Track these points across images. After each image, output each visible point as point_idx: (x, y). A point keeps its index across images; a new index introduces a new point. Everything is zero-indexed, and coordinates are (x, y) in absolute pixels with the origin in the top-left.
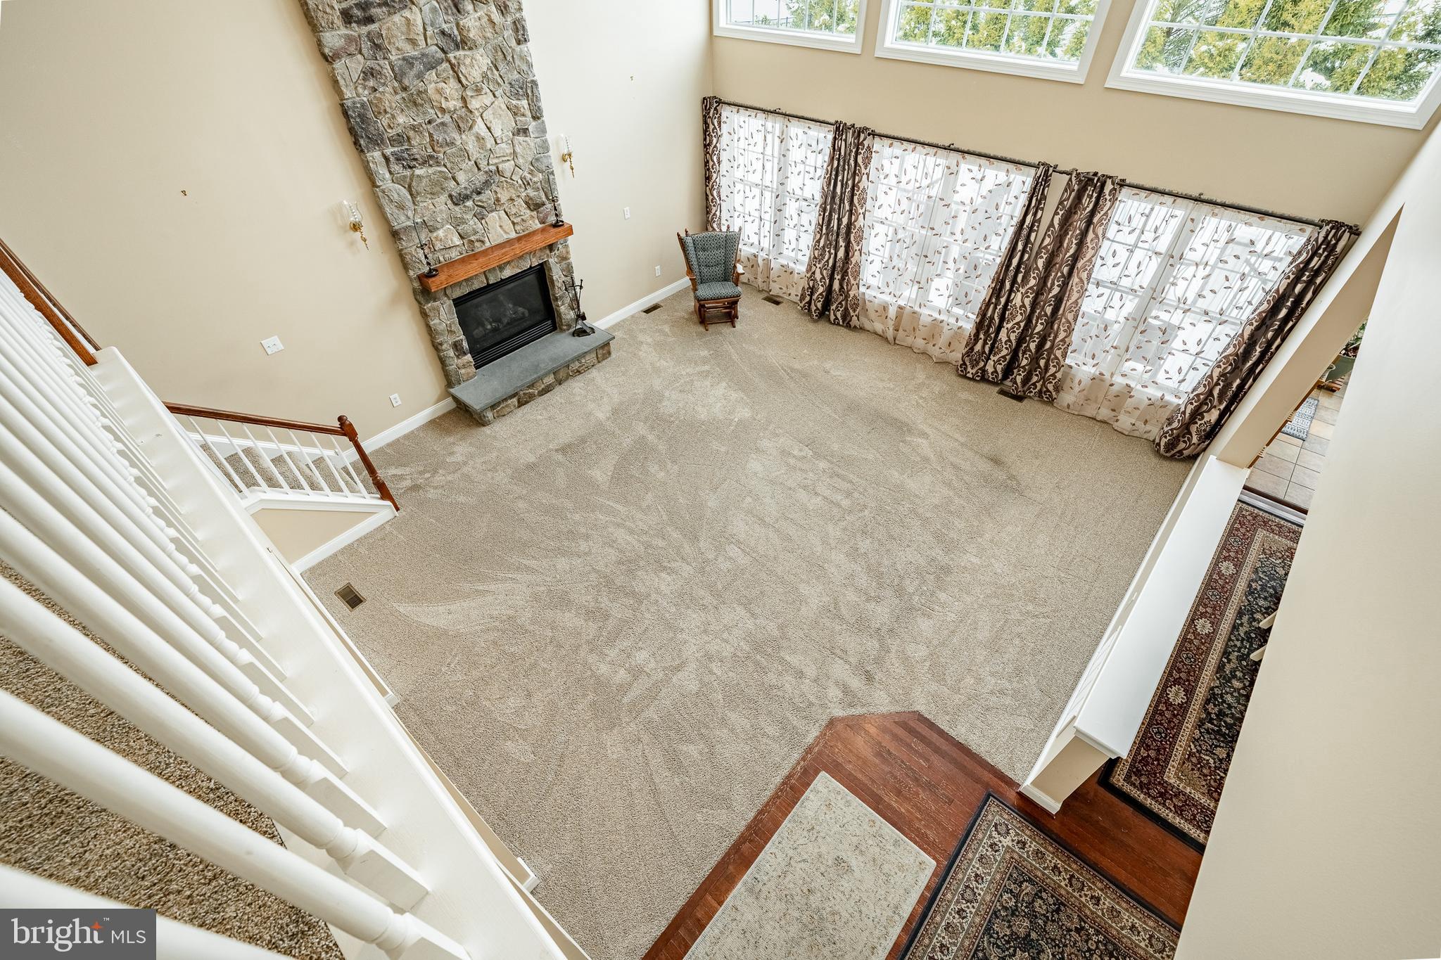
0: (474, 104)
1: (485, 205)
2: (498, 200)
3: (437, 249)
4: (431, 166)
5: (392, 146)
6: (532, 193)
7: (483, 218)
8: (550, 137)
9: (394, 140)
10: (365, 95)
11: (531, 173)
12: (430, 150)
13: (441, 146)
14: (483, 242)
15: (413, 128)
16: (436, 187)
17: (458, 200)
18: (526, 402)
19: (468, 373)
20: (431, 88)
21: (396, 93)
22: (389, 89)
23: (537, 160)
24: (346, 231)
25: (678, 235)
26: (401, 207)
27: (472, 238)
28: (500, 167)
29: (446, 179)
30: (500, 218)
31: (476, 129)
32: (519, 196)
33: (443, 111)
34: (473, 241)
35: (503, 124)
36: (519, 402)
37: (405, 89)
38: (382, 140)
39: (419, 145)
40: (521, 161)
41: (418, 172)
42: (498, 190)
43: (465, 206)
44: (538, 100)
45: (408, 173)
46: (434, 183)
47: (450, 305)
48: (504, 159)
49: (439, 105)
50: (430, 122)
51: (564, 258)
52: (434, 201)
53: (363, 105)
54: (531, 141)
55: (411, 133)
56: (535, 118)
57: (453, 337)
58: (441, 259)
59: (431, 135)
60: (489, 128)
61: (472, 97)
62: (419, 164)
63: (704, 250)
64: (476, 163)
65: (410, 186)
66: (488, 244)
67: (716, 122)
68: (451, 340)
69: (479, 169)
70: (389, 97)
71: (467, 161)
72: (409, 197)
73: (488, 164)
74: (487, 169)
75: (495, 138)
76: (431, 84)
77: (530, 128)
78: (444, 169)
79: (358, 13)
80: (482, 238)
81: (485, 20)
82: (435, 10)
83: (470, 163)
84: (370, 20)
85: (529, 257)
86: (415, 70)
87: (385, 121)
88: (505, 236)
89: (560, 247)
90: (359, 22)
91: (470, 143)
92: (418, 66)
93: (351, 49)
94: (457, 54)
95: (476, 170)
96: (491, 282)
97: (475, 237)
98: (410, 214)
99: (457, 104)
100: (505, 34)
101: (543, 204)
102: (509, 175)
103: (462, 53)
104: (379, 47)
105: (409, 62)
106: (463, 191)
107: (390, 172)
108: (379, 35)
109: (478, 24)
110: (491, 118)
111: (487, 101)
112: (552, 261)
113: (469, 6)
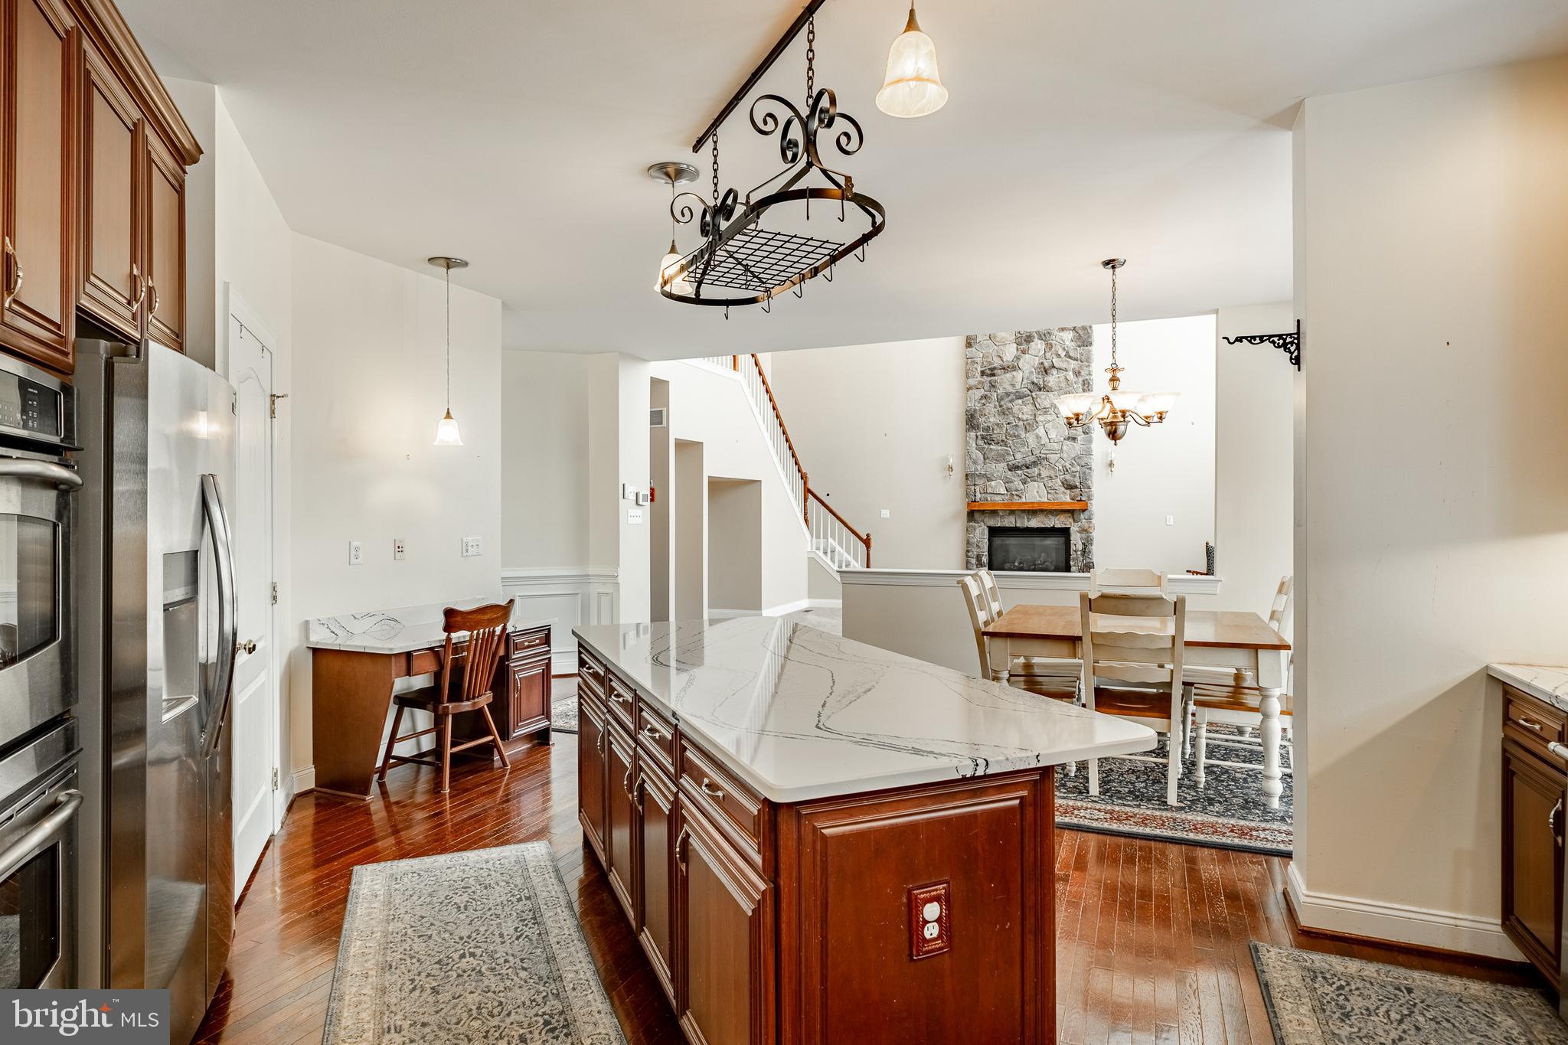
0: (1040, 418)
1: (1030, 475)
2: (1040, 475)
3: (988, 492)
4: (1001, 445)
5: (983, 431)
6: (1068, 477)
7: (1025, 483)
8: (1095, 446)
9: (984, 429)
10: (978, 406)
11: (1072, 464)
12: (1004, 438)
13: (1011, 436)
14: (1020, 497)
15: (998, 425)
16: (1000, 458)
17: (1013, 468)
20: (1015, 409)
21: (995, 407)
22: (992, 406)
23: (1080, 458)
24: (945, 470)
26: (975, 463)
27: (1014, 492)
28: (1048, 455)
29: (1009, 454)
30: (1039, 486)
31: (1037, 431)
32: (1057, 476)
33: (1019, 419)
34: (1013, 494)
35: (1058, 432)
37: (1001, 406)
38: (978, 428)
39: (998, 434)
40: (1065, 455)
41: (992, 447)
42: (1042, 469)
43: (1015, 473)
45: (986, 446)
46: (999, 455)
47: (984, 529)
48: (1053, 452)
49: (1017, 416)
50: (1009, 423)
51: (1086, 530)
52: (997, 465)
53: (975, 410)
54: (1077, 447)
55: (996, 427)
56: (1084, 432)
57: (978, 551)
58: (989, 499)
59: (1007, 430)
60: (1047, 433)
61: (1040, 414)
62: (995, 443)
64: (1031, 450)
65: (984, 454)
66: (1023, 500)
68: (975, 551)
69: (1033, 454)
70: (991, 408)
71: (1026, 447)
72: (982, 459)
73: (1040, 452)
74: (1038, 455)
75: (1049, 439)
76: (1018, 407)
77: (1079, 438)
78: (1009, 449)
79: (989, 372)
80: (1021, 495)
81: (1062, 379)
82: (1032, 372)
83: (1027, 449)
84: (993, 375)
85: (1053, 518)
86: (1010, 398)
87: (983, 419)
88: (1038, 499)
89: (1084, 521)
90: (987, 376)
91: (1031, 438)
92: (1012, 397)
93: (979, 387)
94: (1038, 393)
95: (1031, 454)
96: (1018, 525)
97: (1016, 493)
98: (979, 467)
99: (1029, 417)
100: (1075, 386)
101: (1076, 487)
102: (1053, 462)
103: (1042, 392)
104: (994, 386)
105: (1008, 394)
106: (1017, 464)
107: (976, 444)
108: (996, 381)
109: (1057, 380)
110: (1050, 427)
111: (1050, 418)
112: (1074, 529)
113: (1054, 371)
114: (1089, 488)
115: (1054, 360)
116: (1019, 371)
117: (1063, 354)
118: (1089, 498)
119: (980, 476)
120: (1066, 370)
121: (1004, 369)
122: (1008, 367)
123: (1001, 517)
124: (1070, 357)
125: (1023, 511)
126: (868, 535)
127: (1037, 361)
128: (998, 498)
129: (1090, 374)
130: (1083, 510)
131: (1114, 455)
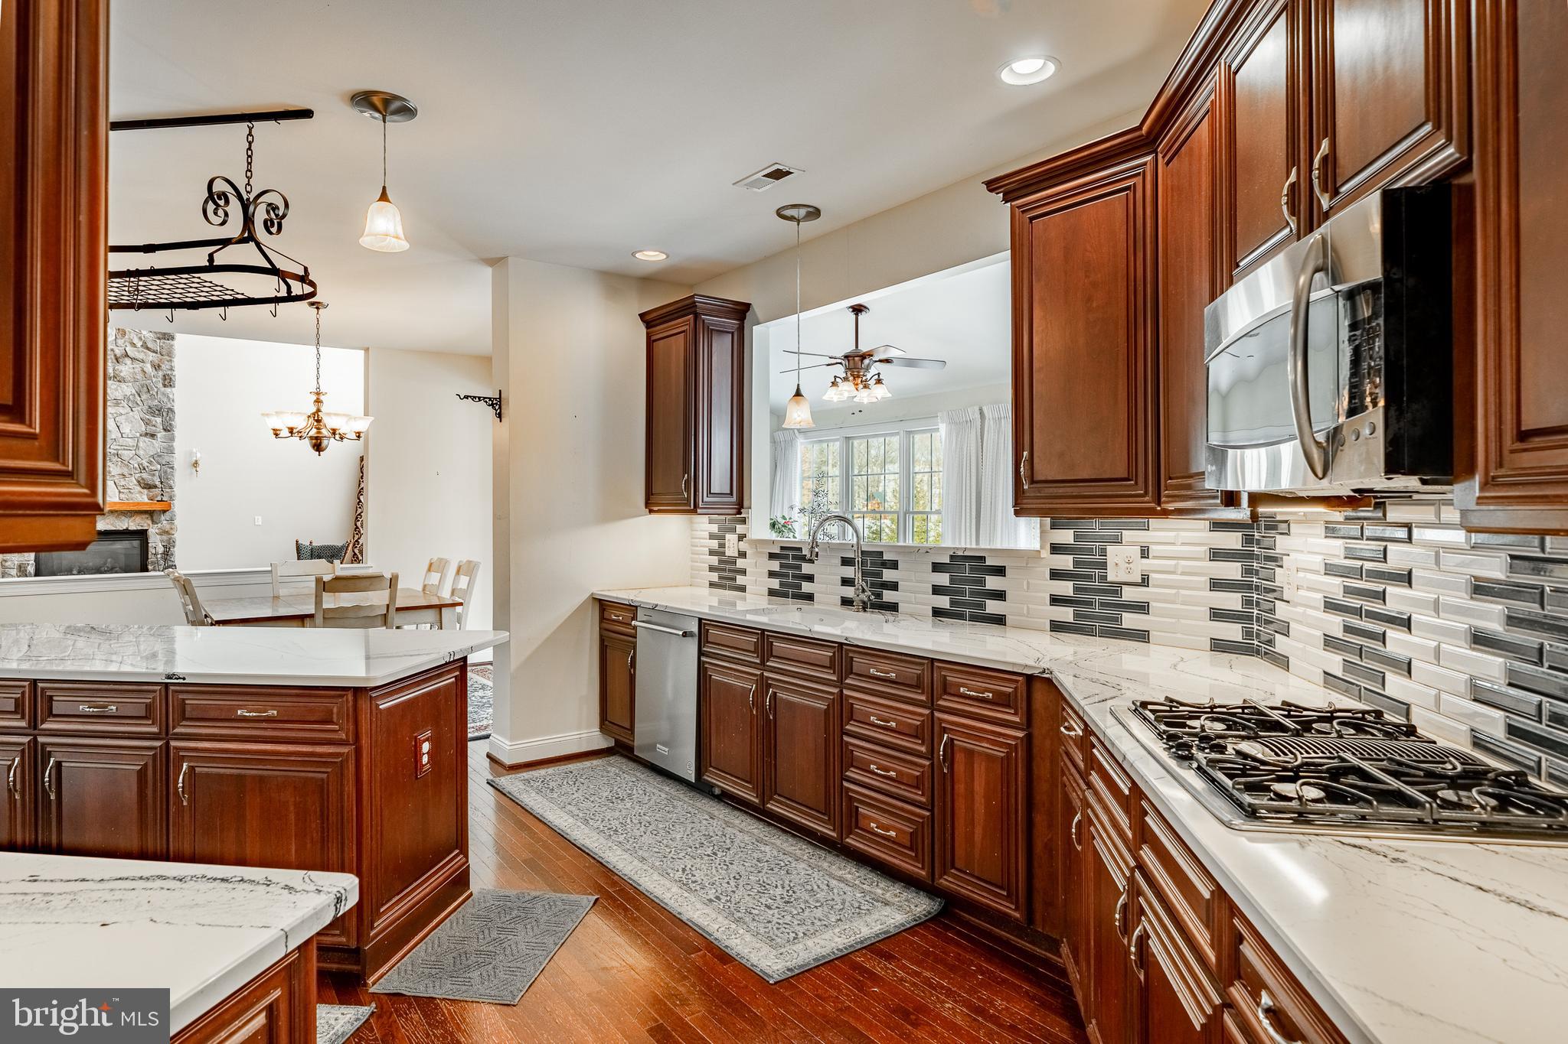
6: (145, 475)
8: (178, 445)
11: (150, 463)
23: (159, 456)
25: (298, 542)
28: (120, 452)
32: (131, 475)
35: (133, 427)
40: (141, 452)
44: (172, 420)
48: (126, 448)
51: (167, 532)
54: (157, 445)
56: (165, 430)
57: (22, 559)
60: (118, 427)
61: (110, 406)
75: (122, 434)
77: (159, 435)
81: (138, 370)
85: (126, 520)
89: (165, 522)
100: (154, 380)
101: (156, 487)
102: (127, 459)
109: (132, 371)
110: (123, 421)
111: (122, 411)
112: (153, 531)
113: (128, 361)
114: (171, 487)
115: (128, 349)
117: (139, 344)
118: (171, 498)
120: (143, 362)
124: (148, 348)
129: (172, 369)
130: (164, 512)
131: (199, 455)
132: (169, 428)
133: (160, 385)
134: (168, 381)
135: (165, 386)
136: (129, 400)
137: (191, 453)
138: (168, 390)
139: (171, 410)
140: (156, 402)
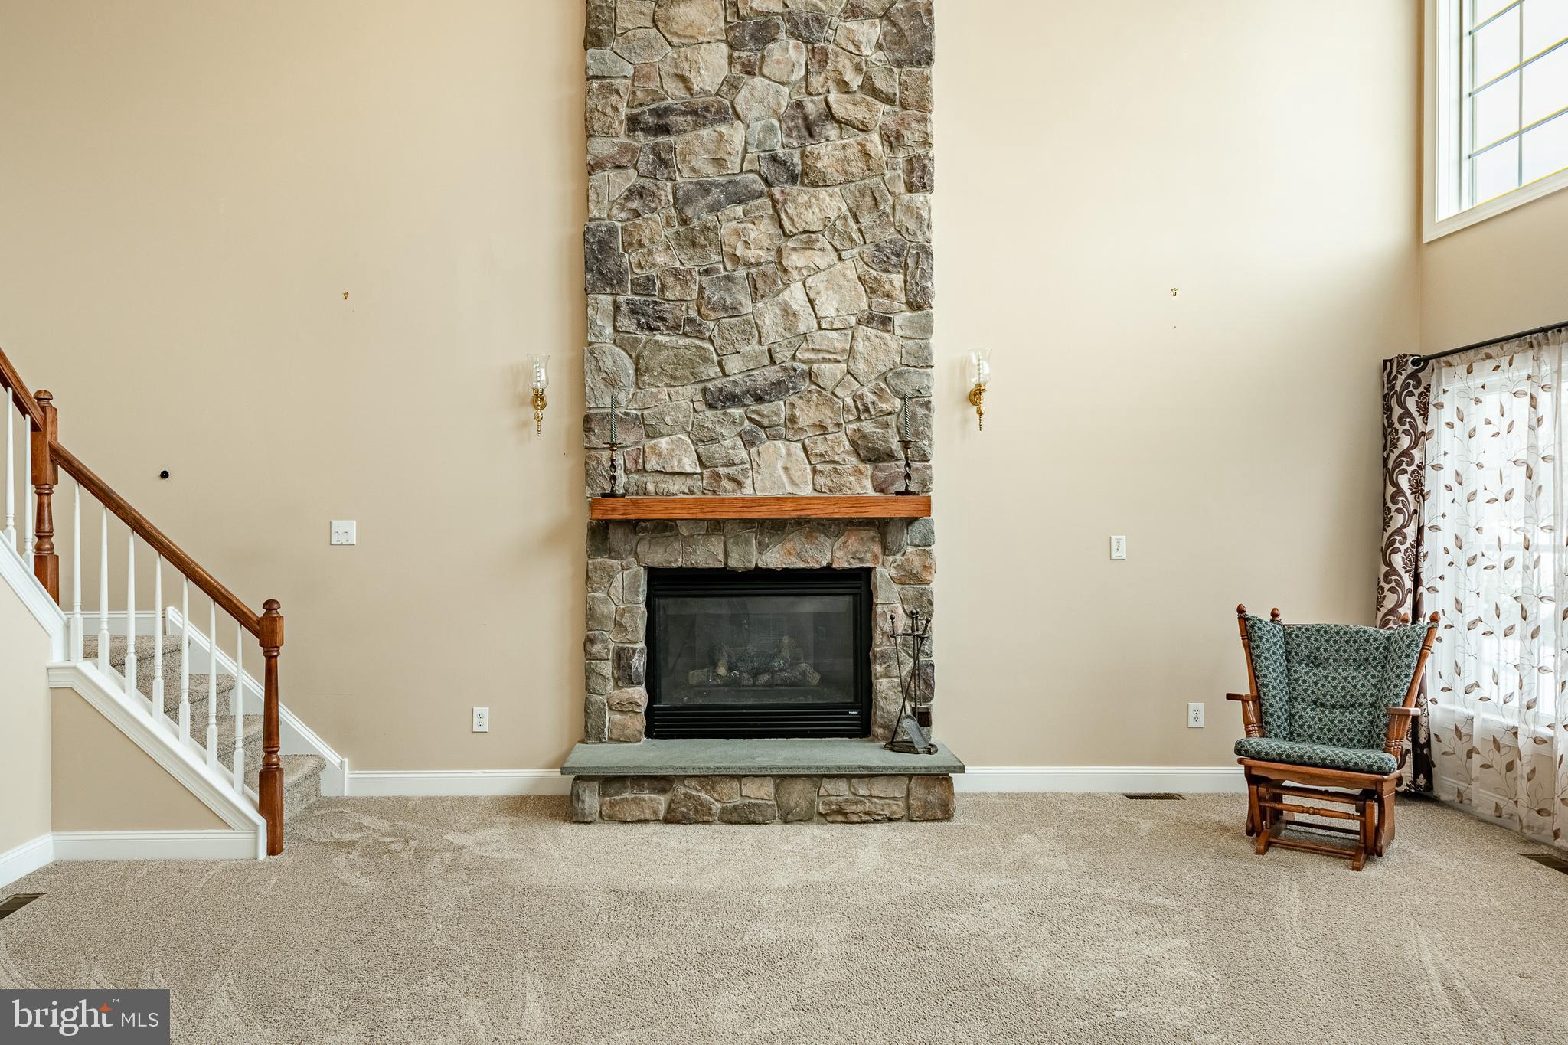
0: (795, 260)
1: (765, 422)
2: (792, 420)
3: (648, 468)
4: (685, 335)
5: (634, 292)
6: (868, 427)
7: (753, 444)
8: (938, 343)
9: (638, 285)
10: (619, 219)
11: (878, 393)
12: (693, 313)
13: (713, 309)
14: (739, 484)
15: (676, 274)
16: (681, 370)
17: (720, 400)
18: (684, 820)
19: (624, 727)
20: (726, 229)
21: (669, 224)
22: (661, 220)
23: (899, 375)
24: (522, 404)
25: (1240, 610)
26: (611, 382)
27: (721, 470)
28: (815, 366)
29: (706, 360)
30: (789, 454)
31: (786, 295)
32: (838, 425)
33: (735, 259)
34: (719, 475)
35: (842, 301)
36: (669, 810)
37: (684, 222)
38: (621, 282)
39: (679, 300)
40: (860, 367)
41: (659, 337)
43: (725, 414)
44: (926, 275)
45: (644, 336)
46: (679, 361)
47: (636, 575)
48: (827, 356)
49: (731, 251)
50: (707, 272)
51: (915, 577)
52: (672, 390)
53: (611, 230)
54: (894, 344)
55: (670, 281)
56: (912, 305)
57: (620, 638)
58: (651, 488)
59: (701, 289)
60: (811, 302)
61: (793, 249)
62: (667, 328)
63: (1315, 662)
64: (769, 351)
65: (638, 357)
66: (748, 491)
67: (1411, 403)
68: (612, 640)
69: (773, 362)
70: (656, 226)
71: (754, 342)
72: (631, 371)
73: (794, 357)
74: (788, 364)
75: (819, 319)
76: (730, 221)
77: (898, 319)
78: (707, 345)
79: (651, 120)
80: (740, 477)
81: (853, 151)
82: (770, 129)
83: (757, 347)
84: (664, 130)
85: (828, 543)
86: (709, 199)
87: (635, 256)
88: (789, 489)
89: (910, 549)
90: (648, 131)
91: (769, 317)
92: (717, 195)
93: (624, 161)
94: (788, 188)
95: (767, 361)
96: (732, 563)
97: (727, 470)
98: (622, 397)
99: (764, 256)
100: (888, 174)
101: (891, 456)
102: (829, 385)
103: (797, 188)
104: (664, 163)
105: (704, 188)
106: (730, 387)
107: (615, 327)
108: (671, 149)
109: (839, 154)
110: (821, 287)
111: (821, 260)
112: (884, 573)
113: (832, 131)
114: (924, 458)
115: (831, 98)
116: (737, 123)
117: (855, 83)
118: (925, 484)
119: (626, 420)
120: (864, 129)
121: (694, 112)
122: (706, 109)
123: (687, 541)
124: (874, 93)
125: (747, 523)
126: (270, 605)
127: (785, 98)
128: (677, 486)
129: (926, 143)
130: (910, 521)
131: (986, 369)
132: (918, 302)
133: (900, 188)
134: (919, 177)
135: (911, 188)
136: (834, 230)
137: (964, 367)
138: (919, 198)
139: (925, 251)
140: (891, 234)
